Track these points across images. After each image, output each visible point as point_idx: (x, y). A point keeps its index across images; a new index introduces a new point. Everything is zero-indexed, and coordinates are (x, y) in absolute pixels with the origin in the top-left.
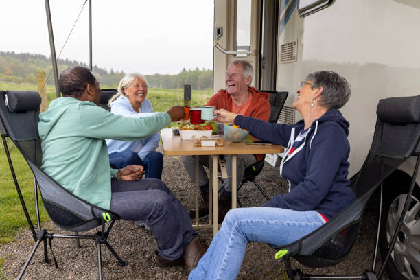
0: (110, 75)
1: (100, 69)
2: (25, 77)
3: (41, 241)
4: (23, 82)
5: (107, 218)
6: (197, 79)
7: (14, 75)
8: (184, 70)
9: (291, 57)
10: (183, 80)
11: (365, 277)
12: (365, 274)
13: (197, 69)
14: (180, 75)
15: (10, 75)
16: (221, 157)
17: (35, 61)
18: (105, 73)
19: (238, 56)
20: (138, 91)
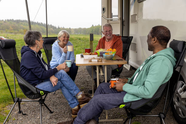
0: (58, 29)
1: (53, 26)
2: (18, 31)
3: (16, 102)
4: (18, 33)
5: (42, 93)
6: (99, 29)
7: (13, 30)
8: (93, 25)
9: (135, 21)
10: (92, 30)
11: (159, 116)
12: (159, 114)
13: (99, 25)
14: (91, 28)
15: (12, 30)
16: (101, 66)
17: (23, 23)
18: (56, 28)
19: (113, 20)
20: (65, 39)
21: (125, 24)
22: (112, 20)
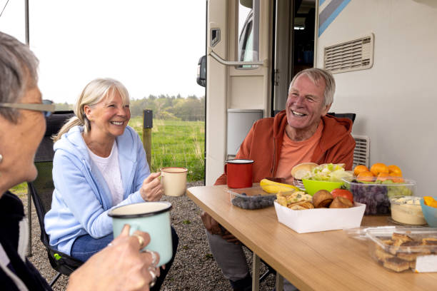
19: (244, 66)
20: (115, 115)
21: (279, 80)
22: (241, 66)
